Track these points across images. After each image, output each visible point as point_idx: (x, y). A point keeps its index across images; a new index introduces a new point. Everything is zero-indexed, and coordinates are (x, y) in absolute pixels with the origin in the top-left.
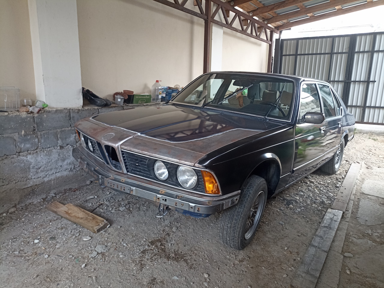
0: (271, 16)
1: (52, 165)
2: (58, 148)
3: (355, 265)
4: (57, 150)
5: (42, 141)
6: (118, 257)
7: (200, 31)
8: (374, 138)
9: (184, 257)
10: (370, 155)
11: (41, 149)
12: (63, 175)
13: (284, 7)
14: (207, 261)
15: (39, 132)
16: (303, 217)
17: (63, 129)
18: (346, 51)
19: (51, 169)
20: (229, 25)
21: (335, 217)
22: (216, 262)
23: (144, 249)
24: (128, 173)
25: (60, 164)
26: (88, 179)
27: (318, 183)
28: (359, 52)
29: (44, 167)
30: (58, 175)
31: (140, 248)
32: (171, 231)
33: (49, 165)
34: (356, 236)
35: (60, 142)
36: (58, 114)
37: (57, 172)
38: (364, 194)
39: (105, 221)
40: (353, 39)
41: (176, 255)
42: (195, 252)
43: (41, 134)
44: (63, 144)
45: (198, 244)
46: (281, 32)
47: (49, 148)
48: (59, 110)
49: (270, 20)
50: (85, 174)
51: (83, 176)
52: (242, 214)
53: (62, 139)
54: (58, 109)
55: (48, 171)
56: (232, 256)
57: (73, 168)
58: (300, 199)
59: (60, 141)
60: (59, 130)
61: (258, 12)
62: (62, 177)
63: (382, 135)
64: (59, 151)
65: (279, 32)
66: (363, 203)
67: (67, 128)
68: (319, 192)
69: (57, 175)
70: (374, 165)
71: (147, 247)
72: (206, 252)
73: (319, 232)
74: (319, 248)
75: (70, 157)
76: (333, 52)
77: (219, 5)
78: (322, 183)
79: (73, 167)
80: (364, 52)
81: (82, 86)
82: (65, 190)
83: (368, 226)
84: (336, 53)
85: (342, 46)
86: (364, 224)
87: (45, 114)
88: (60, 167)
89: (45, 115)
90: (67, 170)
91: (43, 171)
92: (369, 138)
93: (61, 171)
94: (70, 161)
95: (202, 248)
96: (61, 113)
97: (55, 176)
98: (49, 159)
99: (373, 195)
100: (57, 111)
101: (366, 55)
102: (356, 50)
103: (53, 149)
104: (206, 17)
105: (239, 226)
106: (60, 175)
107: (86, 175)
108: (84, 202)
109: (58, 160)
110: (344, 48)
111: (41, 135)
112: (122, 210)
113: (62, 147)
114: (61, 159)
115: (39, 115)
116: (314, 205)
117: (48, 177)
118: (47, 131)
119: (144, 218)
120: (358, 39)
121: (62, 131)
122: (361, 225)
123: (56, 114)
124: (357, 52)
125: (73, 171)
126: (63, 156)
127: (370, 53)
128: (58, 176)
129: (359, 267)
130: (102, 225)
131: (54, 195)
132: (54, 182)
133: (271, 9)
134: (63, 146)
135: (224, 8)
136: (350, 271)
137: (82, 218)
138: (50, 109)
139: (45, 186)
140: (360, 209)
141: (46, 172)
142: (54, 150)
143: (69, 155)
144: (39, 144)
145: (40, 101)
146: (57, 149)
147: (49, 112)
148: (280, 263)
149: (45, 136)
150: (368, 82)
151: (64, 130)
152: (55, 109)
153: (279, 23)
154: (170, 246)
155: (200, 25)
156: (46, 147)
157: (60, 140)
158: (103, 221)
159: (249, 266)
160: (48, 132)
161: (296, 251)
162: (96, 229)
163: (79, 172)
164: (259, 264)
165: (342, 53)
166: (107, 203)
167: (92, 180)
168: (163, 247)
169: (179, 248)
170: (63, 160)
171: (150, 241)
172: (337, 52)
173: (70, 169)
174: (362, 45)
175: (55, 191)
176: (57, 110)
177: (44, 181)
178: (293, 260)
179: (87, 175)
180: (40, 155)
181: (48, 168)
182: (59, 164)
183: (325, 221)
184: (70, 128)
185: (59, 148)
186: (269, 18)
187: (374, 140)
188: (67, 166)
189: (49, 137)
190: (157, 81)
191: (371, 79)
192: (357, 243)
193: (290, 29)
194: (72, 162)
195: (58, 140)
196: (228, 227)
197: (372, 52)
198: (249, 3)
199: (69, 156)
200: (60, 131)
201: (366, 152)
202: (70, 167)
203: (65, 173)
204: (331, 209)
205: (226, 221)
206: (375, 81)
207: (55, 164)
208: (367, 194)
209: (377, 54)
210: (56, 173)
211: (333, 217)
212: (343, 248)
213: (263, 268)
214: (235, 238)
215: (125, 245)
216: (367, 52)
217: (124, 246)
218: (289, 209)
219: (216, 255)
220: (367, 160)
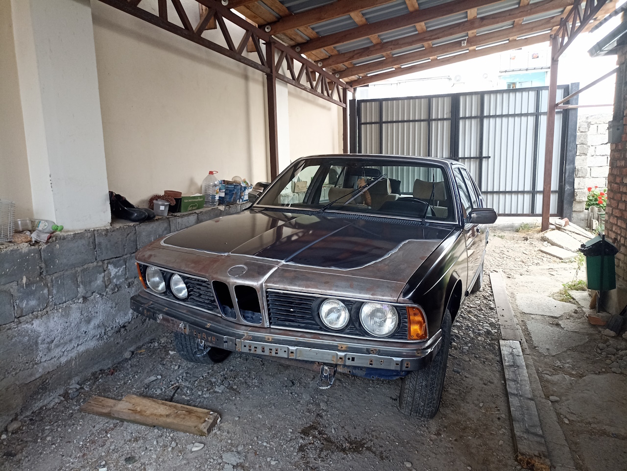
0: (344, 67)
1: (72, 333)
2: (80, 301)
3: (569, 411)
4: (78, 304)
5: (55, 292)
6: (269, 466)
7: (258, 92)
9: (364, 444)
10: (505, 259)
11: (53, 306)
12: (89, 347)
13: (368, 56)
14: (397, 444)
15: (49, 276)
16: (476, 357)
17: (85, 267)
18: (448, 117)
19: (71, 341)
20: (296, 81)
21: (514, 350)
22: (407, 442)
23: (300, 445)
24: (272, 327)
25: (84, 329)
26: (126, 349)
27: (468, 306)
28: (465, 118)
29: (59, 337)
30: (82, 349)
31: (291, 444)
32: (320, 410)
33: (68, 333)
34: (548, 372)
35: (81, 289)
36: (77, 242)
37: (80, 343)
38: (525, 313)
39: (211, 413)
40: (455, 99)
41: (351, 443)
42: (374, 433)
43: (52, 279)
44: (87, 292)
45: (370, 422)
46: (355, 90)
47: (65, 302)
48: (78, 233)
49: (342, 73)
50: (121, 341)
51: (119, 345)
53: (85, 286)
54: (77, 232)
55: (66, 343)
56: (423, 429)
57: (103, 333)
58: (459, 332)
59: (81, 288)
60: (79, 269)
61: (330, 61)
62: (86, 352)
63: (507, 230)
64: (81, 305)
65: (352, 90)
66: (531, 326)
67: (92, 264)
68: (476, 320)
69: (80, 349)
70: (515, 272)
71: (301, 441)
72: (387, 431)
73: (509, 375)
74: (521, 396)
75: (98, 314)
76: (431, 118)
77: (283, 53)
78: (471, 305)
79: (103, 331)
80: (471, 118)
81: (109, 189)
82: (94, 374)
83: (554, 356)
84: (435, 120)
85: (442, 110)
86: (547, 354)
87: (58, 243)
88: (84, 335)
89: (58, 245)
90: (94, 338)
91: (59, 346)
93: (86, 341)
94: (98, 321)
95: (380, 426)
96: (81, 238)
97: (76, 352)
98: (67, 322)
99: (536, 313)
100: (77, 236)
101: (474, 121)
102: (461, 116)
103: (71, 304)
104: (268, 70)
106: (84, 349)
107: (123, 342)
108: (146, 389)
109: (80, 323)
110: (445, 113)
111: (52, 281)
112: (220, 391)
113: (85, 299)
114: (85, 321)
115: (49, 245)
116: (479, 338)
117: (67, 355)
118: (62, 273)
119: (267, 397)
120: (462, 99)
121: (83, 271)
122: (545, 356)
123: (74, 241)
124: (462, 118)
125: (104, 339)
126: (87, 315)
127: (479, 119)
128: (81, 351)
129: (574, 412)
130: (211, 421)
131: (78, 387)
132: (76, 362)
133: (350, 58)
134: (87, 296)
135: (290, 55)
136: (569, 420)
137: (167, 416)
138: (65, 234)
139: (62, 373)
140: (532, 335)
141: (63, 345)
142: (74, 306)
143: (96, 311)
144: (50, 297)
145: (47, 221)
146: (78, 302)
147: (64, 239)
148: (485, 427)
149: (58, 281)
150: (480, 158)
151: (87, 268)
152: (72, 233)
153: (354, 78)
154: (333, 432)
155: (255, 81)
156: (60, 302)
157: (81, 286)
158: (208, 413)
159: (451, 439)
160: (63, 275)
161: (494, 406)
162: (205, 428)
163: (112, 339)
165: (443, 119)
166: (187, 384)
167: (132, 349)
168: (325, 436)
169: (348, 432)
170: (88, 321)
171: (300, 430)
172: (436, 118)
173: (98, 336)
174: (467, 108)
175: (77, 379)
176: (75, 234)
177: (61, 363)
178: (497, 419)
179: (125, 342)
180: (52, 317)
181: (65, 338)
182: (83, 330)
183: (506, 358)
184: (95, 264)
185: (81, 300)
186: (342, 70)
188: (94, 331)
189: (64, 284)
190: (211, 173)
191: (484, 155)
192: (553, 381)
193: (368, 86)
194: (101, 323)
195: (77, 288)
196: (422, 385)
197: (481, 118)
198: (322, 49)
199: (97, 313)
200: (81, 271)
201: (498, 255)
202: (99, 331)
203: (92, 344)
204: (503, 340)
205: (419, 377)
206: (490, 157)
207: (76, 330)
208: (529, 314)
209: (488, 120)
210: (78, 345)
211: (512, 351)
212: (543, 390)
213: (469, 437)
214: (434, 400)
215: (265, 444)
216: (475, 117)
217: (266, 447)
218: (453, 348)
219: (403, 431)
220: (503, 266)
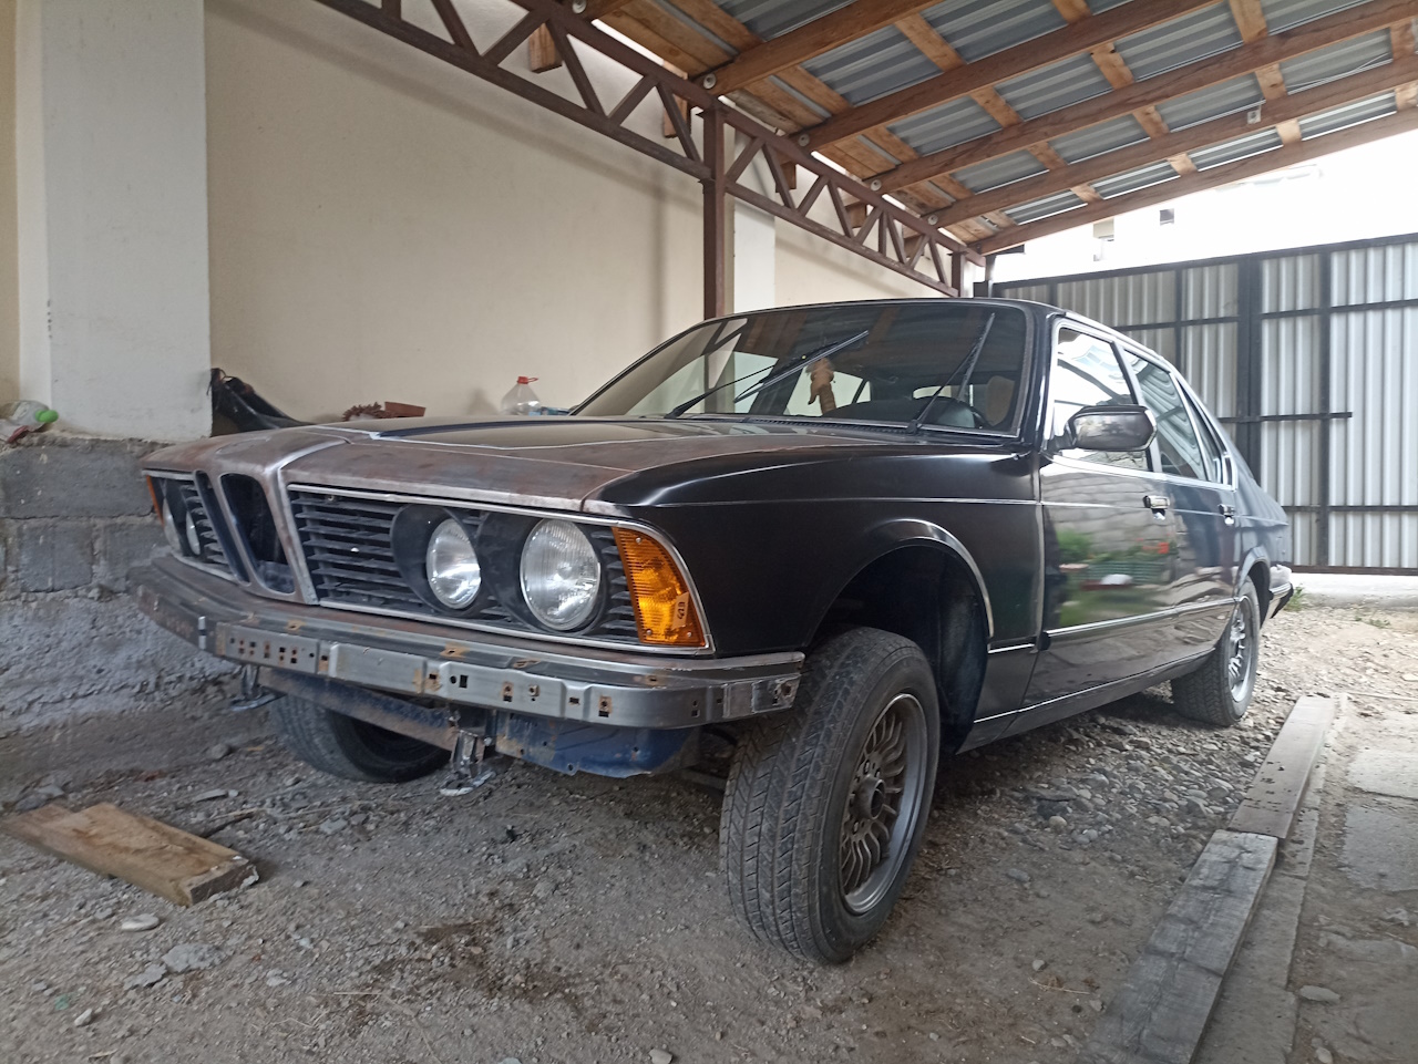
0: (947, 197)
1: (59, 664)
2: (90, 595)
3: (1352, 1030)
4: (85, 600)
5: (25, 559)
6: (259, 987)
7: (686, 229)
8: (1375, 619)
9: (569, 985)
10: (1369, 672)
11: (18, 592)
12: (106, 708)
13: (989, 156)
14: (674, 1004)
15: (12, 521)
16: (1112, 859)
17: (119, 521)
18: (1229, 314)
19: (55, 681)
20: (797, 215)
21: (1245, 855)
22: (714, 1008)
23: (390, 957)
24: (324, 603)
25: (96, 661)
26: (218, 737)
27: (1170, 751)
28: (1276, 315)
29: (22, 666)
30: (86, 707)
31: (369, 953)
32: (527, 897)
33: (48, 660)
34: (1346, 930)
35: (101, 570)
36: (100, 459)
37: (81, 693)
38: (1361, 791)
39: (237, 858)
40: (1248, 269)
41: (529, 977)
42: (623, 969)
43: (20, 529)
44: (117, 579)
45: (640, 942)
46: (990, 262)
47: (53, 590)
48: (106, 441)
49: (946, 213)
50: (206, 715)
51: (197, 724)
52: (818, 768)
53: (113, 562)
54: (103, 438)
55: (39, 685)
56: (791, 987)
57: (151, 686)
58: (1093, 796)
59: (102, 567)
60: (100, 523)
61: (899, 176)
62: (99, 718)
64: (95, 605)
65: (983, 261)
66: (1357, 817)
67: (139, 519)
68: (1171, 778)
69: (80, 707)
70: (1390, 706)
71: (403, 950)
72: (671, 970)
73: (1183, 907)
74: (1182, 959)
75: (142, 637)
76: (1183, 319)
77: (755, 139)
78: (1182, 749)
79: (152, 680)
80: (1293, 314)
81: (213, 358)
82: (109, 773)
83: (1394, 894)
84: (1193, 323)
85: (1217, 298)
86: (1373, 886)
87: (46, 452)
88: (94, 676)
89: (44, 457)
90: (124, 691)
91: (18, 686)
92: (1359, 620)
93: (100, 691)
94: (141, 652)
95: (657, 957)
96: (112, 454)
97: (68, 711)
98: (48, 636)
99: (1399, 794)
100: (98, 446)
101: (1301, 324)
102: (1266, 309)
103: (68, 597)
104: (706, 173)
105: (809, 826)
106: (93, 709)
107: (211, 718)
109: (88, 646)
110: (1222, 304)
111: (20, 534)
112: (329, 832)
113: (107, 593)
114: (101, 643)
115: (20, 452)
116: (1154, 819)
117: (39, 714)
118: (51, 521)
119: (419, 854)
120: (1267, 269)
121: (112, 529)
122: (1361, 892)
123: (93, 456)
124: (1269, 316)
125: (153, 699)
126: (110, 631)
127: (1316, 317)
128: (82, 711)
129: (1368, 1038)
130: (219, 874)
131: (58, 792)
132: (64, 736)
133: (946, 165)
134: (116, 587)
135: (776, 149)
136: (1334, 1055)
137: (138, 851)
138: (68, 436)
139: (22, 751)
140: (1349, 839)
141: (29, 688)
142: (73, 602)
143: (137, 627)
144: (10, 568)
145: (30, 403)
146: (85, 597)
147: (64, 445)
148: (1010, 1021)
149: (38, 538)
150: (1322, 418)
151: (123, 524)
152: (88, 437)
153: (979, 226)
154: (509, 946)
155: (687, 204)
156: (37, 585)
157: (102, 562)
158: (229, 858)
159: (864, 1027)
160: (54, 526)
161: (1083, 975)
162: (190, 885)
163: (178, 705)
164: (913, 1022)
165: (1215, 321)
166: (276, 813)
167: (234, 741)
168: (477, 951)
169: (549, 952)
170: (113, 647)
171: (424, 928)
172: (1197, 317)
173: (137, 689)
174: (1284, 290)
175: (64, 776)
176: (98, 441)
177: (19, 729)
178: (1068, 1010)
179: (214, 720)
180: (6, 615)
181: (39, 673)
182: (92, 663)
183: (1205, 871)
184: (149, 519)
185: (94, 593)
186: (943, 205)
187: (1378, 625)
188: (125, 674)
189: (53, 547)
190: (523, 381)
191: (1335, 407)
192: (1351, 953)
193: (1020, 250)
194: (149, 660)
195: (92, 564)
196: (759, 835)
197: (1322, 313)
198: (858, 136)
199: (139, 632)
200: (106, 527)
201: (1351, 663)
202: (141, 678)
203: (117, 703)
204: (1229, 829)
205: (752, 807)
206: (1350, 415)
207: (73, 662)
208: (1374, 793)
209: (1343, 318)
210: (74, 697)
211: (1239, 856)
212: (1291, 968)
213: (932, 1035)
214: (796, 885)
215: (304, 943)
216: (1304, 313)
217: (299, 948)
218: (1048, 830)
219: (719, 981)
220: (1357, 687)
